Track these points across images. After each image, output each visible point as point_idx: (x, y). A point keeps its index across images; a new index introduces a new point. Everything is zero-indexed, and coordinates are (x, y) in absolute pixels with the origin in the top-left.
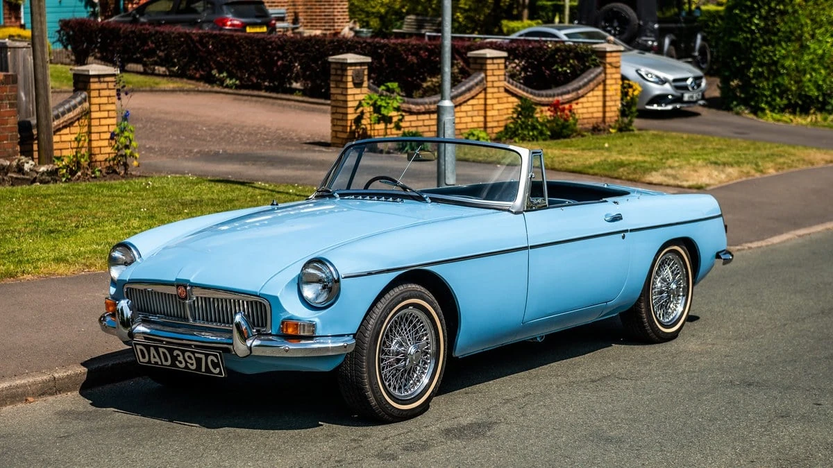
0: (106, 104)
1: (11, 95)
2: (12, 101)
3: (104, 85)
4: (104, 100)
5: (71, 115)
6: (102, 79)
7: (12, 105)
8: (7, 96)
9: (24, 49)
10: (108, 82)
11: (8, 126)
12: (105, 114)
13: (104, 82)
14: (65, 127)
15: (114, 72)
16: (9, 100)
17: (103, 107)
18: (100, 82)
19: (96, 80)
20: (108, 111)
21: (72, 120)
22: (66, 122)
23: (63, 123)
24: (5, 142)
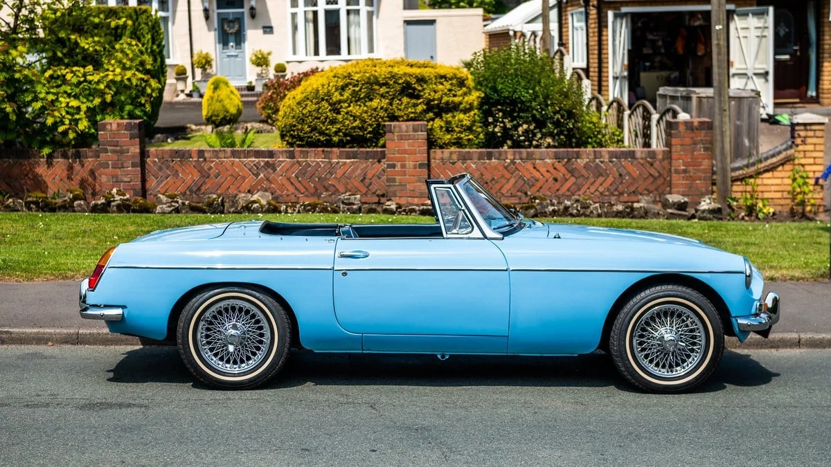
0: (812, 151)
1: (706, 140)
2: (707, 146)
3: (811, 133)
4: (811, 148)
5: (774, 160)
6: (808, 128)
7: (706, 149)
8: (701, 140)
9: (750, 99)
10: (815, 130)
11: (702, 167)
12: (811, 161)
13: (811, 130)
14: (767, 171)
15: (822, 121)
16: (703, 144)
17: (808, 154)
18: (806, 130)
19: (802, 128)
20: (815, 158)
21: (774, 165)
22: (768, 166)
23: (764, 167)
24: (698, 182)
